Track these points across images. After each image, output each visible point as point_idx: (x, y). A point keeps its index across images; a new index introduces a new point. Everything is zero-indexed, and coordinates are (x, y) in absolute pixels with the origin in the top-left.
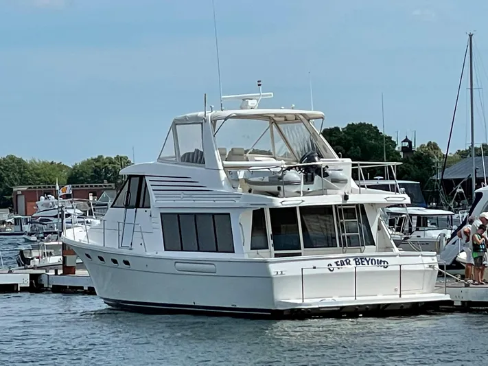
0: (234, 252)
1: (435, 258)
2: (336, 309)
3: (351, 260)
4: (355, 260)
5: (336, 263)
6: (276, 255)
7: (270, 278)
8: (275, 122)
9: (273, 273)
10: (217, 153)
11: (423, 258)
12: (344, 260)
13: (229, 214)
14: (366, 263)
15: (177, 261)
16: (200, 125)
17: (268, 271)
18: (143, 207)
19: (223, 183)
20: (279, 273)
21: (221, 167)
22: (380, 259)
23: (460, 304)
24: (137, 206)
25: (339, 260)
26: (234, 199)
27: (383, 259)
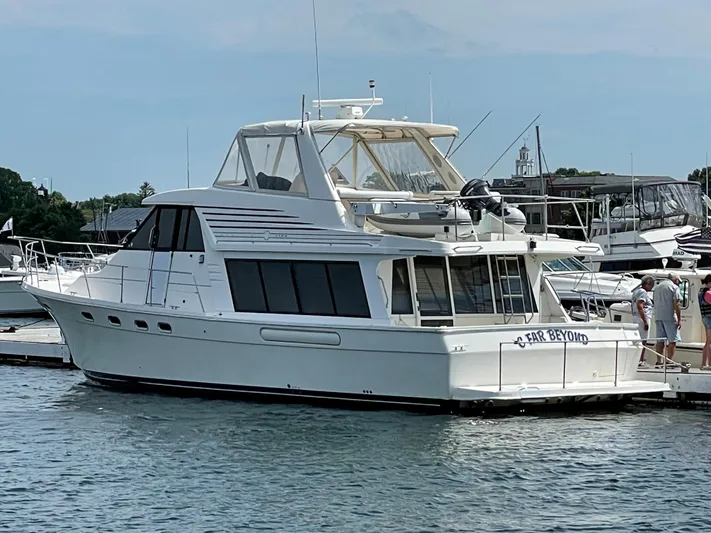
0: (370, 317)
1: (637, 332)
2: (541, 401)
3: (545, 331)
4: (549, 332)
5: (527, 335)
6: (424, 323)
7: (447, 355)
8: (362, 140)
9: (450, 348)
10: (328, 177)
11: (626, 332)
12: (536, 332)
13: (357, 263)
14: (561, 337)
15: (264, 326)
16: (293, 139)
17: (443, 345)
18: (184, 250)
19: (343, 219)
20: (459, 349)
21: (337, 197)
22: (578, 331)
23: (674, 396)
24: (174, 248)
25: (530, 332)
26: (368, 242)
27: (582, 332)
